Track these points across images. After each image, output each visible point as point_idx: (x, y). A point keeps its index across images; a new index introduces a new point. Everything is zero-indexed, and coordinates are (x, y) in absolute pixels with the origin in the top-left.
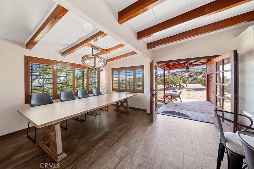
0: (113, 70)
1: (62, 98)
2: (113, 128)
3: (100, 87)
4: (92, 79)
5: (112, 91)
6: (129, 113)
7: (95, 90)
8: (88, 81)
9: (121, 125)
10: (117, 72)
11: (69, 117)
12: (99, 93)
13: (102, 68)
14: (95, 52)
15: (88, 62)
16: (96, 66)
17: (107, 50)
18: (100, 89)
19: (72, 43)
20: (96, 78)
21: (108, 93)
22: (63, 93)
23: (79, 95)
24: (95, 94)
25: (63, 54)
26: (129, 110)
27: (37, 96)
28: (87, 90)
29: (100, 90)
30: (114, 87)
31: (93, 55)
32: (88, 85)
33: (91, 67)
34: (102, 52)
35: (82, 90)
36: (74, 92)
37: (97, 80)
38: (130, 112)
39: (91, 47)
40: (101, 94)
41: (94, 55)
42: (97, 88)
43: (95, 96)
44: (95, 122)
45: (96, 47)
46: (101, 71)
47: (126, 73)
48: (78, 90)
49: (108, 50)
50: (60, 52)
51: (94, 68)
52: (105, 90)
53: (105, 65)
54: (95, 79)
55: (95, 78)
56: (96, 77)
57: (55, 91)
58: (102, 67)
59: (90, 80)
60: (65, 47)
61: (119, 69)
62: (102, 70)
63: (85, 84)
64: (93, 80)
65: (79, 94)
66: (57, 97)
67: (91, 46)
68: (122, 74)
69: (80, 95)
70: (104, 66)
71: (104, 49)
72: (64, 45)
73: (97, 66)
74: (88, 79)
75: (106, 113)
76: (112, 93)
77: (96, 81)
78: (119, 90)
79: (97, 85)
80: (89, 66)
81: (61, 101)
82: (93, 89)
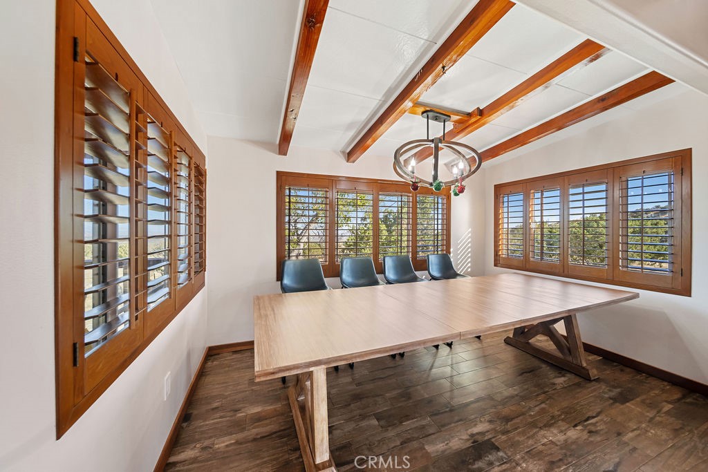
0: (499, 189)
1: (346, 276)
2: (509, 426)
3: (452, 250)
4: (426, 223)
5: (495, 266)
6: (584, 376)
7: (433, 260)
8: (415, 230)
9: (548, 426)
11: (344, 360)
12: (448, 272)
13: (463, 183)
14: (437, 130)
15: (413, 167)
16: (440, 179)
17: (481, 112)
18: (451, 255)
19: (368, 114)
20: (438, 219)
21: (478, 272)
22: (347, 262)
23: (389, 272)
24: (436, 274)
25: (350, 155)
26: (585, 360)
28: (410, 256)
29: (452, 260)
30: (503, 253)
31: (428, 140)
32: (415, 241)
33: (421, 181)
34: (462, 126)
35: (397, 256)
36: (375, 260)
37: (440, 227)
38: (594, 373)
39: (423, 113)
40: (455, 275)
41: (432, 141)
42: (440, 252)
43: (434, 278)
44: (434, 371)
45: (441, 108)
46: (456, 194)
47: (565, 196)
48: (385, 257)
49: (485, 112)
50: (343, 152)
51: (431, 184)
52: (470, 260)
53: (474, 172)
54: (436, 223)
55: (436, 221)
56: (440, 216)
58: (463, 179)
59: (420, 227)
60: (351, 133)
61: (528, 185)
62: (462, 190)
63: (405, 238)
64: (430, 227)
65: (388, 269)
66: (335, 272)
67: (422, 109)
68: (542, 204)
69: (390, 274)
70: (468, 176)
71: (470, 110)
72: (350, 126)
73: (443, 177)
74: (415, 224)
75: (475, 347)
76: (495, 275)
77: (438, 230)
78: (526, 265)
79: (440, 243)
80: (417, 178)
81: (344, 285)
82: (428, 255)
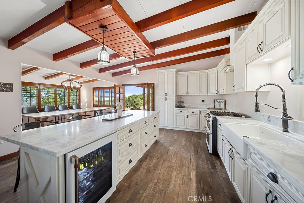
0: (94, 89)
1: (46, 110)
5: (93, 107)
7: (74, 106)
10: (97, 91)
12: (79, 108)
18: (81, 105)
22: (46, 107)
25: (46, 78)
27: (27, 108)
28: (67, 105)
32: (69, 101)
35: (63, 105)
36: (56, 106)
39: (69, 75)
42: (77, 104)
47: (104, 91)
48: (59, 106)
50: (43, 77)
57: (40, 106)
61: (99, 89)
64: (74, 98)
65: (60, 108)
74: (69, 97)
79: (77, 102)
